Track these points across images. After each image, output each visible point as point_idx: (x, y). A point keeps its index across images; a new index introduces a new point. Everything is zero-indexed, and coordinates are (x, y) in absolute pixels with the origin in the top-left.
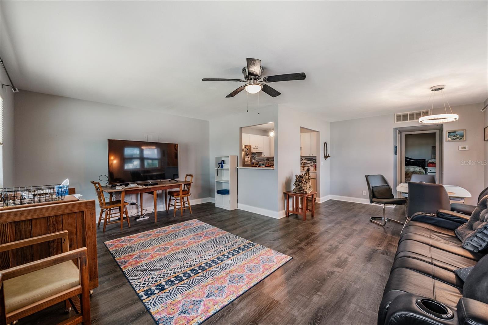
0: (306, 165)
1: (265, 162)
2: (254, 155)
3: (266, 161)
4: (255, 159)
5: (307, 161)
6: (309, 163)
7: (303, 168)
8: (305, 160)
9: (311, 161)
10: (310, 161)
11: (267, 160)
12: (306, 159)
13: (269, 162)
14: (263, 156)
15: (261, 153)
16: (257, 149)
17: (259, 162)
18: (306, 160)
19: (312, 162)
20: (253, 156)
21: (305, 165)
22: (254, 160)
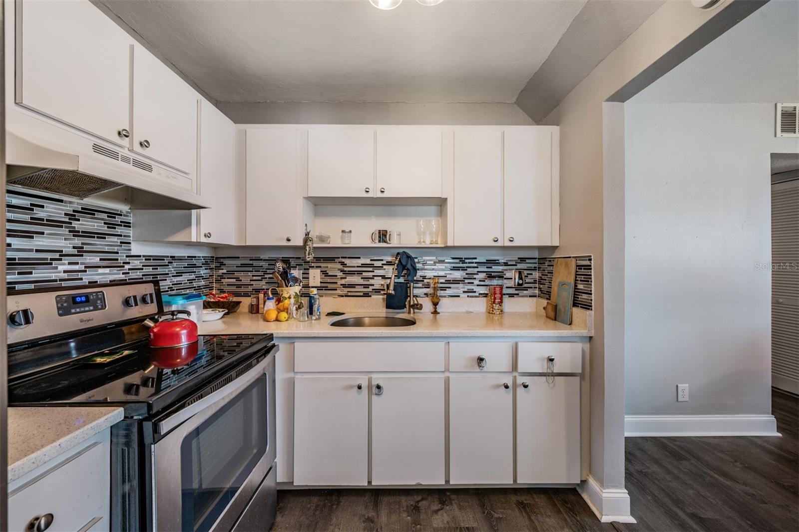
0: (445, 289)
1: (199, 277)
3: (203, 272)
6: (456, 282)
7: (435, 304)
9: (470, 271)
10: (464, 269)
11: (207, 263)
13: (222, 277)
14: (195, 234)
16: (140, 165)
19: (471, 276)
21: (441, 289)
22: (112, 264)
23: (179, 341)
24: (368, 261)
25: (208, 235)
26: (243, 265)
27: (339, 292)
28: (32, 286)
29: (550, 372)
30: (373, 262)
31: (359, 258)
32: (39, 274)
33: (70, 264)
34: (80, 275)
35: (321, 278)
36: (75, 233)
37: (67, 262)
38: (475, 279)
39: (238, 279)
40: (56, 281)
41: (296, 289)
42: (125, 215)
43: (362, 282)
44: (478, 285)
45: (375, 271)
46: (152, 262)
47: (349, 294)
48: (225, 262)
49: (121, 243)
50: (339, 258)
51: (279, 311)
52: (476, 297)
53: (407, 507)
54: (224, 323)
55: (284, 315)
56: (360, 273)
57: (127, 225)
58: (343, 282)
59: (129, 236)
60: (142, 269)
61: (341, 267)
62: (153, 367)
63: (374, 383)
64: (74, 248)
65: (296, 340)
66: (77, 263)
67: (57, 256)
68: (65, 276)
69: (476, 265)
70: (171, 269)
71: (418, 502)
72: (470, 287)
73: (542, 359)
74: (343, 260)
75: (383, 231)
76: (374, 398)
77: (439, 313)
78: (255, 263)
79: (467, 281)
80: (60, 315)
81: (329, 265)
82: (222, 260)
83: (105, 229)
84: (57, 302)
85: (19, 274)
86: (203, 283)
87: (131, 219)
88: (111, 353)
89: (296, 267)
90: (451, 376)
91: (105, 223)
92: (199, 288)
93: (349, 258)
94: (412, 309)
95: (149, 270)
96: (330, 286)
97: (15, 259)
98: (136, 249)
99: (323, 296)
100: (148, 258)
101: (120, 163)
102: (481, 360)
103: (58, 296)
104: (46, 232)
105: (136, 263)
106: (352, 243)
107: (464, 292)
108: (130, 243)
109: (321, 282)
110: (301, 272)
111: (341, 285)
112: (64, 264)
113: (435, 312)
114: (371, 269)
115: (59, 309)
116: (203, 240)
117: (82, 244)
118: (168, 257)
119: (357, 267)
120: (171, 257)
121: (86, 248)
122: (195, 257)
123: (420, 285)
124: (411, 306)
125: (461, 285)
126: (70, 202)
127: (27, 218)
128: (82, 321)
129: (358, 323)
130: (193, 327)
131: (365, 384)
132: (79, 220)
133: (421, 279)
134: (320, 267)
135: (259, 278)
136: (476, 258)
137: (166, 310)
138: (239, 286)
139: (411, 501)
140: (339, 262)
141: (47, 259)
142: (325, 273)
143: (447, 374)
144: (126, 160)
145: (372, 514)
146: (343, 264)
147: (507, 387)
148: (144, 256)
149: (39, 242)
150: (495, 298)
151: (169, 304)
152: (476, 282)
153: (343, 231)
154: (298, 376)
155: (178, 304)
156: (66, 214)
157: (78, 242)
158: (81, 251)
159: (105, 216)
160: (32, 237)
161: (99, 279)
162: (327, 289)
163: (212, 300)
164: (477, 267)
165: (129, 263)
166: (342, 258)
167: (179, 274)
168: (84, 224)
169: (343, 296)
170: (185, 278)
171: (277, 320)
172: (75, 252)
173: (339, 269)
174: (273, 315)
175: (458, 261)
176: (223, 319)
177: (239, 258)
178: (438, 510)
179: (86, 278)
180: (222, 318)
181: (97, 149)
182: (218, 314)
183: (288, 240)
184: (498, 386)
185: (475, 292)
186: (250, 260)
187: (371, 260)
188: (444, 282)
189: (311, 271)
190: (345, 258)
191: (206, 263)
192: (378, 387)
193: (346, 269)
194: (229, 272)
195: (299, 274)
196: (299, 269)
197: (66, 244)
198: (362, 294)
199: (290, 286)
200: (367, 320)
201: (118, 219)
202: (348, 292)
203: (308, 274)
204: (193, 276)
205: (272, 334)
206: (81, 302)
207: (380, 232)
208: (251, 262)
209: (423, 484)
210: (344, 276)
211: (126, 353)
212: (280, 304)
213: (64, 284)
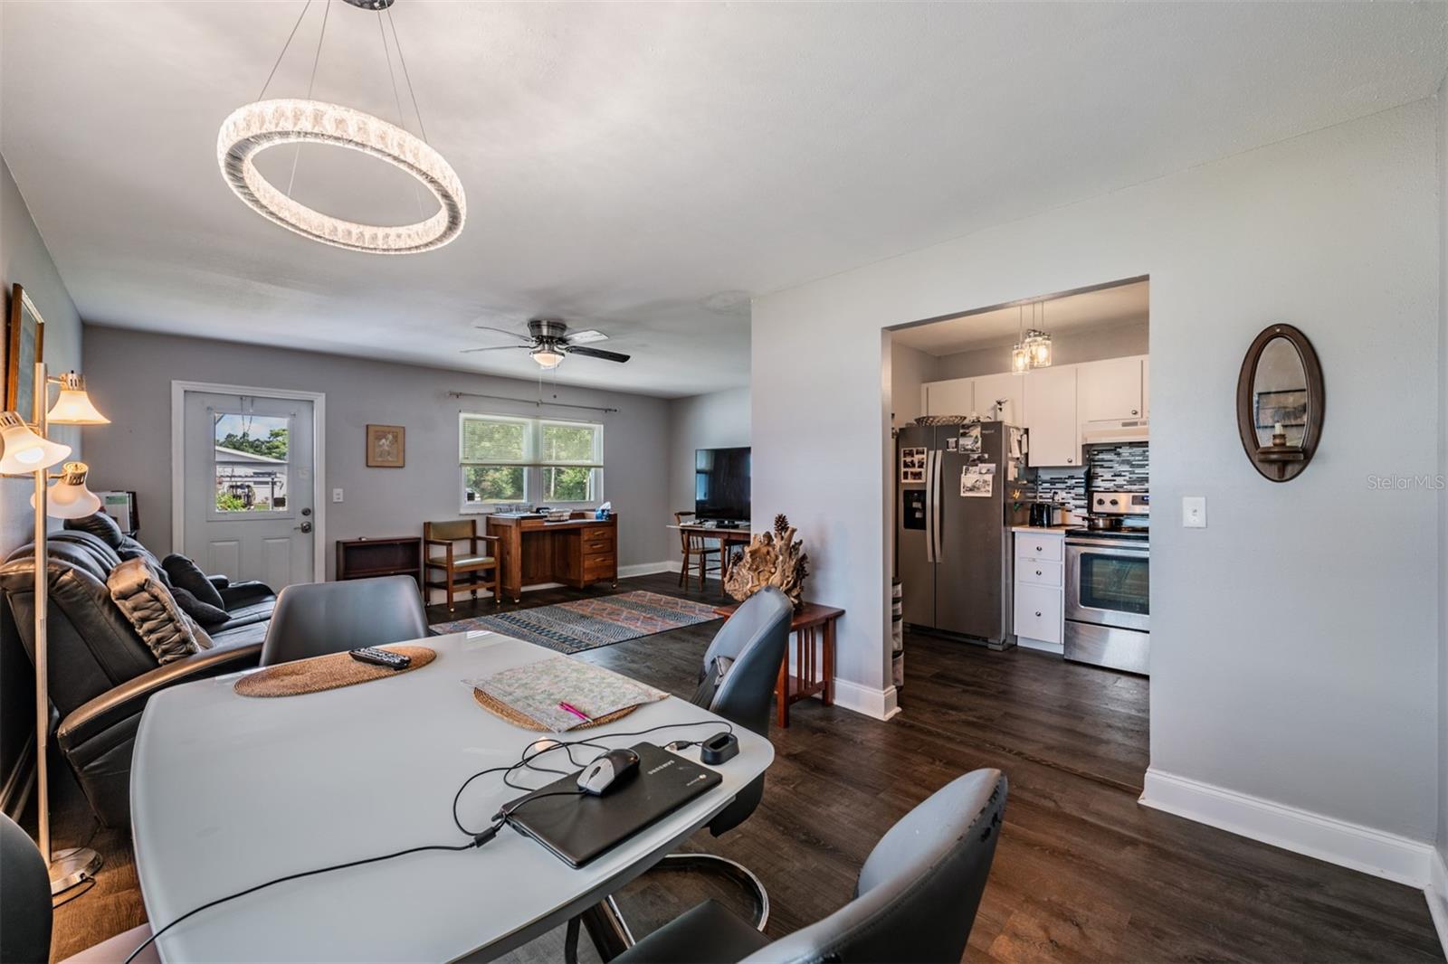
181: (1125, 425)
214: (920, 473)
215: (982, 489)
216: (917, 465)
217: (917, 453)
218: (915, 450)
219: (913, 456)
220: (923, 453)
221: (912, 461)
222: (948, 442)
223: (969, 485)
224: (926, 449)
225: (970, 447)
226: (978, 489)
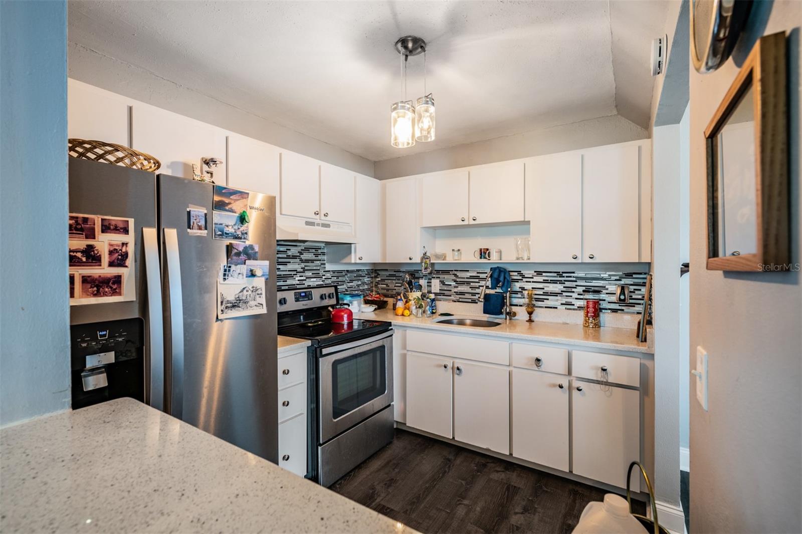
0: (542, 300)
1: (364, 283)
2: (316, 255)
3: (366, 280)
4: (321, 273)
5: (545, 281)
6: (554, 294)
7: (530, 313)
8: (536, 279)
9: (567, 284)
10: (561, 282)
12: (539, 273)
13: (378, 283)
14: (353, 259)
15: (343, 248)
16: (325, 225)
17: (336, 287)
18: (540, 279)
19: (569, 290)
20: (312, 261)
21: (538, 300)
22: (317, 276)
23: (343, 320)
24: (475, 274)
25: (360, 259)
26: (390, 276)
27: (452, 297)
28: (287, 287)
29: (605, 381)
30: (478, 275)
31: (468, 271)
32: (289, 282)
33: (300, 276)
34: (304, 282)
35: (440, 287)
36: (302, 261)
37: (298, 276)
38: (574, 292)
39: (387, 285)
40: (295, 285)
41: (418, 294)
42: (323, 249)
43: (470, 290)
44: (576, 299)
45: (481, 282)
46: (336, 274)
47: (460, 300)
48: (380, 273)
49: (321, 264)
50: (453, 271)
51: (405, 308)
52: (574, 309)
53: (478, 462)
54: (376, 314)
55: (407, 312)
56: (468, 283)
57: (323, 254)
58: (456, 290)
59: (325, 260)
60: (331, 278)
61: (454, 278)
62: (332, 333)
63: (456, 366)
64: (302, 268)
65: (408, 329)
66: (302, 276)
67: (295, 273)
68: (298, 282)
69: (574, 279)
70: (347, 278)
71: (488, 463)
72: (569, 300)
73: (596, 368)
74: (456, 272)
75: (484, 249)
76: (456, 376)
77: (533, 321)
78: (397, 274)
79: (564, 294)
80: (296, 301)
81: (446, 276)
82: (378, 272)
83: (314, 257)
84: (295, 295)
85: (283, 281)
86: (366, 287)
87: (325, 251)
88: (315, 322)
89: (423, 277)
90: (515, 371)
91: (314, 254)
92: (363, 290)
93: (460, 271)
94: (508, 316)
95: (335, 279)
96: (446, 293)
97: (281, 275)
98: (328, 267)
99: (441, 300)
100: (334, 272)
101: (316, 227)
102: (538, 360)
103: (295, 293)
104: (291, 261)
105: (328, 275)
106: (462, 259)
107: (562, 304)
108: (325, 264)
109: (440, 290)
110: (426, 281)
111: (455, 292)
112: (297, 277)
113: (530, 321)
114: (477, 280)
115: (295, 298)
116: (358, 261)
117: (305, 266)
118: (344, 271)
119: (467, 278)
120: (347, 271)
121: (306, 268)
122: (361, 270)
123: (519, 295)
124: (508, 314)
125: (559, 298)
126: (300, 246)
127: (285, 256)
128: (303, 305)
129: (461, 323)
130: (350, 314)
131: (450, 365)
132: (303, 254)
133: (520, 290)
134: (439, 278)
135: (400, 285)
136: (574, 273)
137: (340, 302)
138: (388, 290)
139: (483, 461)
140: (453, 274)
141: (291, 275)
142: (442, 283)
143: (511, 368)
144: (318, 225)
145: (451, 457)
146: (455, 275)
147: (561, 387)
148: (332, 271)
149: (290, 267)
150: (588, 312)
151: (343, 300)
152: (575, 295)
153: (453, 250)
154: (409, 353)
155: (347, 299)
156: (298, 252)
157: (303, 265)
158: (304, 270)
159: (314, 251)
160: (286, 265)
161: (311, 284)
162: (444, 295)
163: (370, 299)
164: (576, 281)
165: (324, 275)
166: (455, 271)
167: (351, 281)
168: (305, 256)
169: (455, 301)
170: (354, 284)
171: (403, 315)
172: (302, 270)
173: (453, 280)
174: (400, 312)
175: (556, 274)
176: (376, 312)
177: (387, 270)
178: (499, 471)
179: (307, 283)
180: (374, 311)
181: (308, 223)
182: (372, 308)
183: (410, 259)
184: (554, 386)
185: (574, 305)
186: (395, 272)
187: (477, 273)
188: (542, 293)
189: (433, 281)
190: (458, 271)
191: (368, 274)
192: (458, 369)
193: (458, 280)
194: (383, 280)
195: (425, 283)
196: (425, 279)
197: (298, 267)
198: (470, 300)
199: (414, 291)
200: (468, 322)
201: (320, 251)
202: (460, 298)
203: (431, 283)
204: (359, 283)
205: (391, 323)
206: (303, 296)
207: (481, 250)
208: (395, 273)
209: (492, 450)
210: (457, 285)
211: (320, 323)
212: (407, 304)
213: (298, 287)
214: (118, 280)
215: (252, 303)
216: (105, 259)
217: (106, 228)
218: (97, 219)
219: (91, 235)
220: (126, 231)
221: (90, 248)
222: (189, 213)
223: (231, 298)
224: (131, 222)
225: (230, 230)
226: (246, 302)
